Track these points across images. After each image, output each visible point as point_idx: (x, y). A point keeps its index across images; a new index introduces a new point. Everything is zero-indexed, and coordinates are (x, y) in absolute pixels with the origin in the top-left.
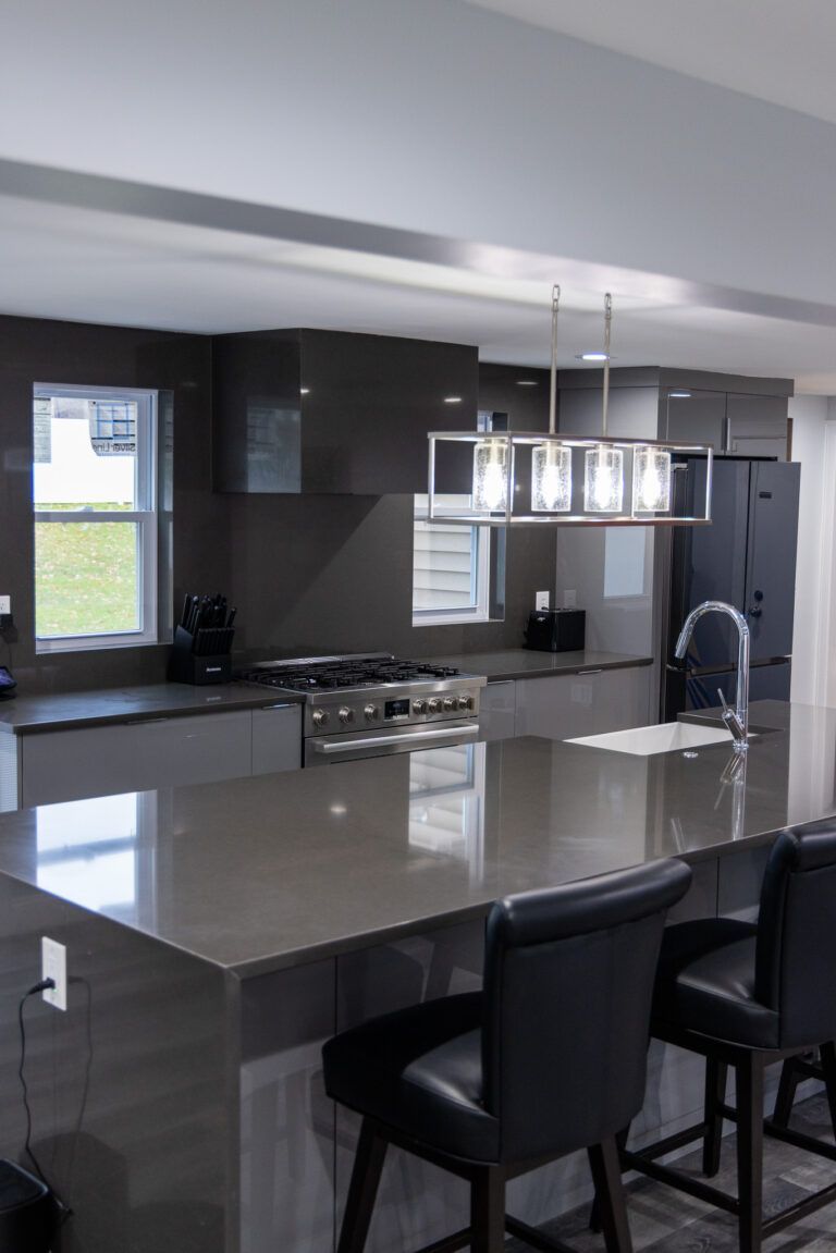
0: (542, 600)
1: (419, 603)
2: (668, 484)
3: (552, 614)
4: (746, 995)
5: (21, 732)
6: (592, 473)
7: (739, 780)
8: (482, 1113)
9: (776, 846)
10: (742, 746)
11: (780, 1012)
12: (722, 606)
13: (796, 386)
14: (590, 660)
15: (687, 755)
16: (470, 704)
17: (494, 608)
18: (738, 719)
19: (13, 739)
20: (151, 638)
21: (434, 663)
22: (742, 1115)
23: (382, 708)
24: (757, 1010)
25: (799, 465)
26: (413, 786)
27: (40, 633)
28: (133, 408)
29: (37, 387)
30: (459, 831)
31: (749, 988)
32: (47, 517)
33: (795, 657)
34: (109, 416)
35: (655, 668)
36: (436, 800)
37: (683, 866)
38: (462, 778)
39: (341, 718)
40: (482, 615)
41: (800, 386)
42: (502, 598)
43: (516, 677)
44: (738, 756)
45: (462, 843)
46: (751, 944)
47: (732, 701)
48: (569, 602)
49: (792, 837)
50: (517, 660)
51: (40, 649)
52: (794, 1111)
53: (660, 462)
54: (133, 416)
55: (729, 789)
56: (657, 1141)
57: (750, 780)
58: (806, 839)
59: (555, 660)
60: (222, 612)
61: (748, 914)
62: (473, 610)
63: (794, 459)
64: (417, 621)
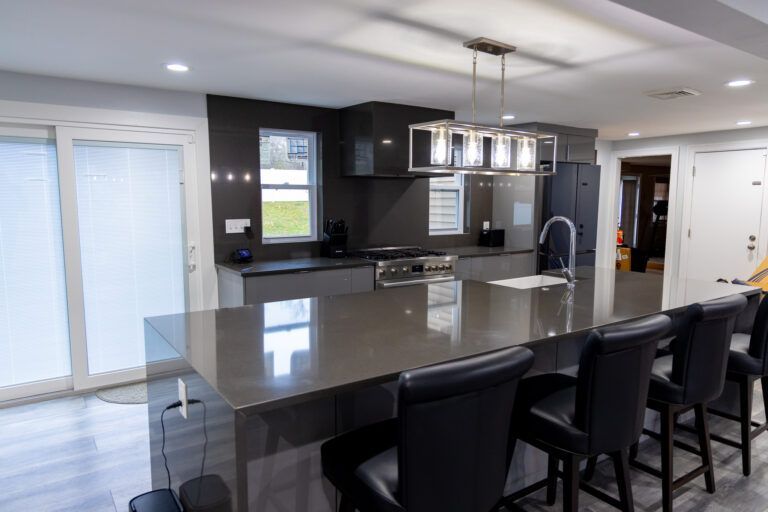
0: (486, 225)
1: (431, 226)
2: (535, 155)
3: (491, 232)
4: (569, 422)
5: (245, 276)
6: (495, 149)
7: (570, 301)
8: (396, 504)
9: (589, 337)
10: (571, 286)
11: (590, 434)
12: (563, 218)
13: (599, 134)
14: (507, 249)
15: (544, 289)
16: (450, 267)
17: (466, 229)
18: (569, 272)
19: (242, 278)
20: (315, 238)
21: (436, 251)
22: (567, 475)
23: (410, 269)
24: (575, 431)
25: (599, 167)
26: (430, 302)
27: (264, 235)
28: (306, 141)
29: (262, 131)
30: (450, 321)
31: (570, 418)
32: (268, 187)
33: (598, 250)
34: (296, 144)
35: (535, 253)
36: (441, 309)
37: (529, 352)
38: (451, 300)
39: (392, 273)
40: (460, 231)
41: (600, 133)
42: (468, 225)
43: (471, 256)
44: (568, 290)
45: (451, 327)
46: (573, 389)
47: (567, 266)
48: (498, 226)
49: (598, 334)
50: (475, 250)
51: (264, 242)
52: (597, 467)
53: (530, 144)
54: (306, 144)
55: (565, 306)
56: (522, 488)
57: (575, 302)
58: (607, 335)
59: (491, 250)
60: (343, 226)
61: (571, 371)
62: (456, 229)
63: (598, 163)
64: (431, 233)
